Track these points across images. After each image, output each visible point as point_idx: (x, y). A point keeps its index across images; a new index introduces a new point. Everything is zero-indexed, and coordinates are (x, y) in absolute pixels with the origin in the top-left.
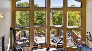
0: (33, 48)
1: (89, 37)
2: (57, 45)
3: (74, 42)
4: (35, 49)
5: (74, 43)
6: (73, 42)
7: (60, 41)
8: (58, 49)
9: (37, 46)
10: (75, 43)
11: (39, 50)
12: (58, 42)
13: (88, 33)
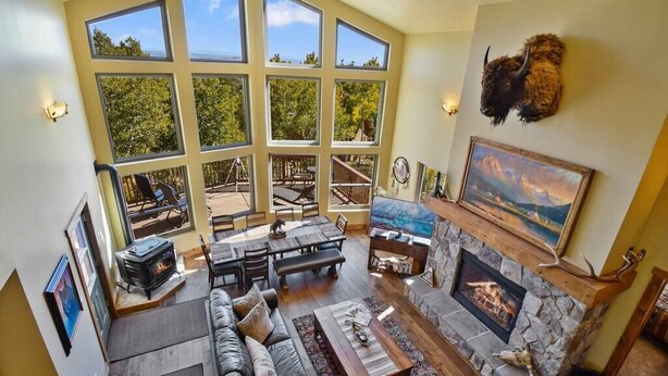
0: (215, 232)
1: (402, 173)
2: (301, 211)
3: (341, 196)
4: (224, 233)
5: (341, 199)
6: (337, 196)
7: (298, 199)
8: (306, 222)
9: (231, 223)
10: (345, 198)
11: (243, 234)
12: (293, 203)
13: (400, 162)
